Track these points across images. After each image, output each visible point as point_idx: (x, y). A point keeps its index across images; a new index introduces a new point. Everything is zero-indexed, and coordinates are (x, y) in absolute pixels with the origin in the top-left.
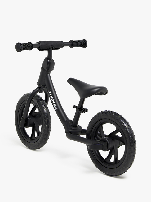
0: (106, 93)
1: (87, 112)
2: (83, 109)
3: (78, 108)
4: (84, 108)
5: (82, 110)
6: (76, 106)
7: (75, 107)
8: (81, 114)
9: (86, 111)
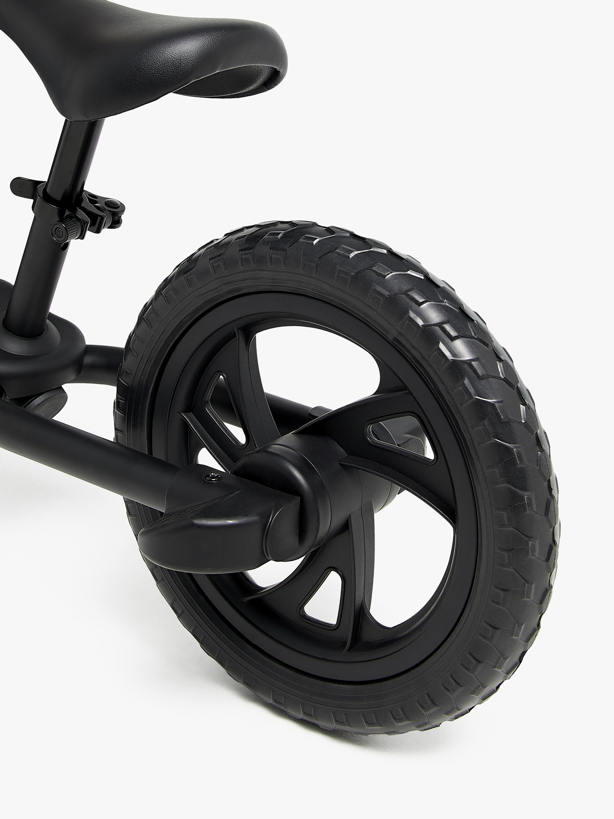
0: (273, 79)
1: (116, 223)
2: (86, 204)
3: (47, 198)
4: (93, 199)
5: (81, 214)
6: (36, 183)
7: (21, 187)
8: (74, 244)
9: (108, 220)
